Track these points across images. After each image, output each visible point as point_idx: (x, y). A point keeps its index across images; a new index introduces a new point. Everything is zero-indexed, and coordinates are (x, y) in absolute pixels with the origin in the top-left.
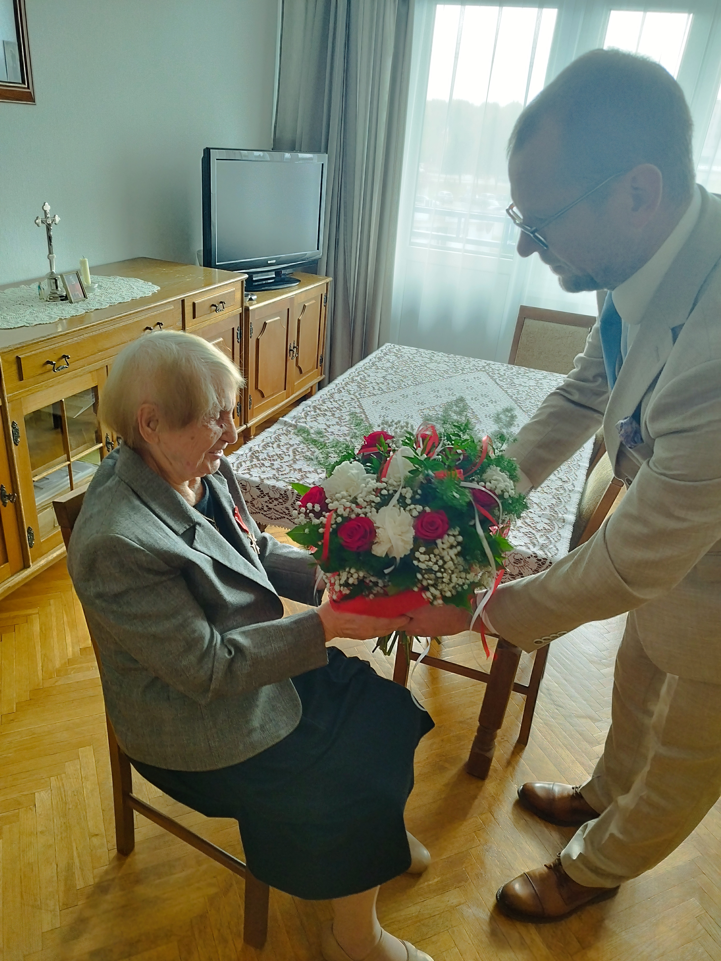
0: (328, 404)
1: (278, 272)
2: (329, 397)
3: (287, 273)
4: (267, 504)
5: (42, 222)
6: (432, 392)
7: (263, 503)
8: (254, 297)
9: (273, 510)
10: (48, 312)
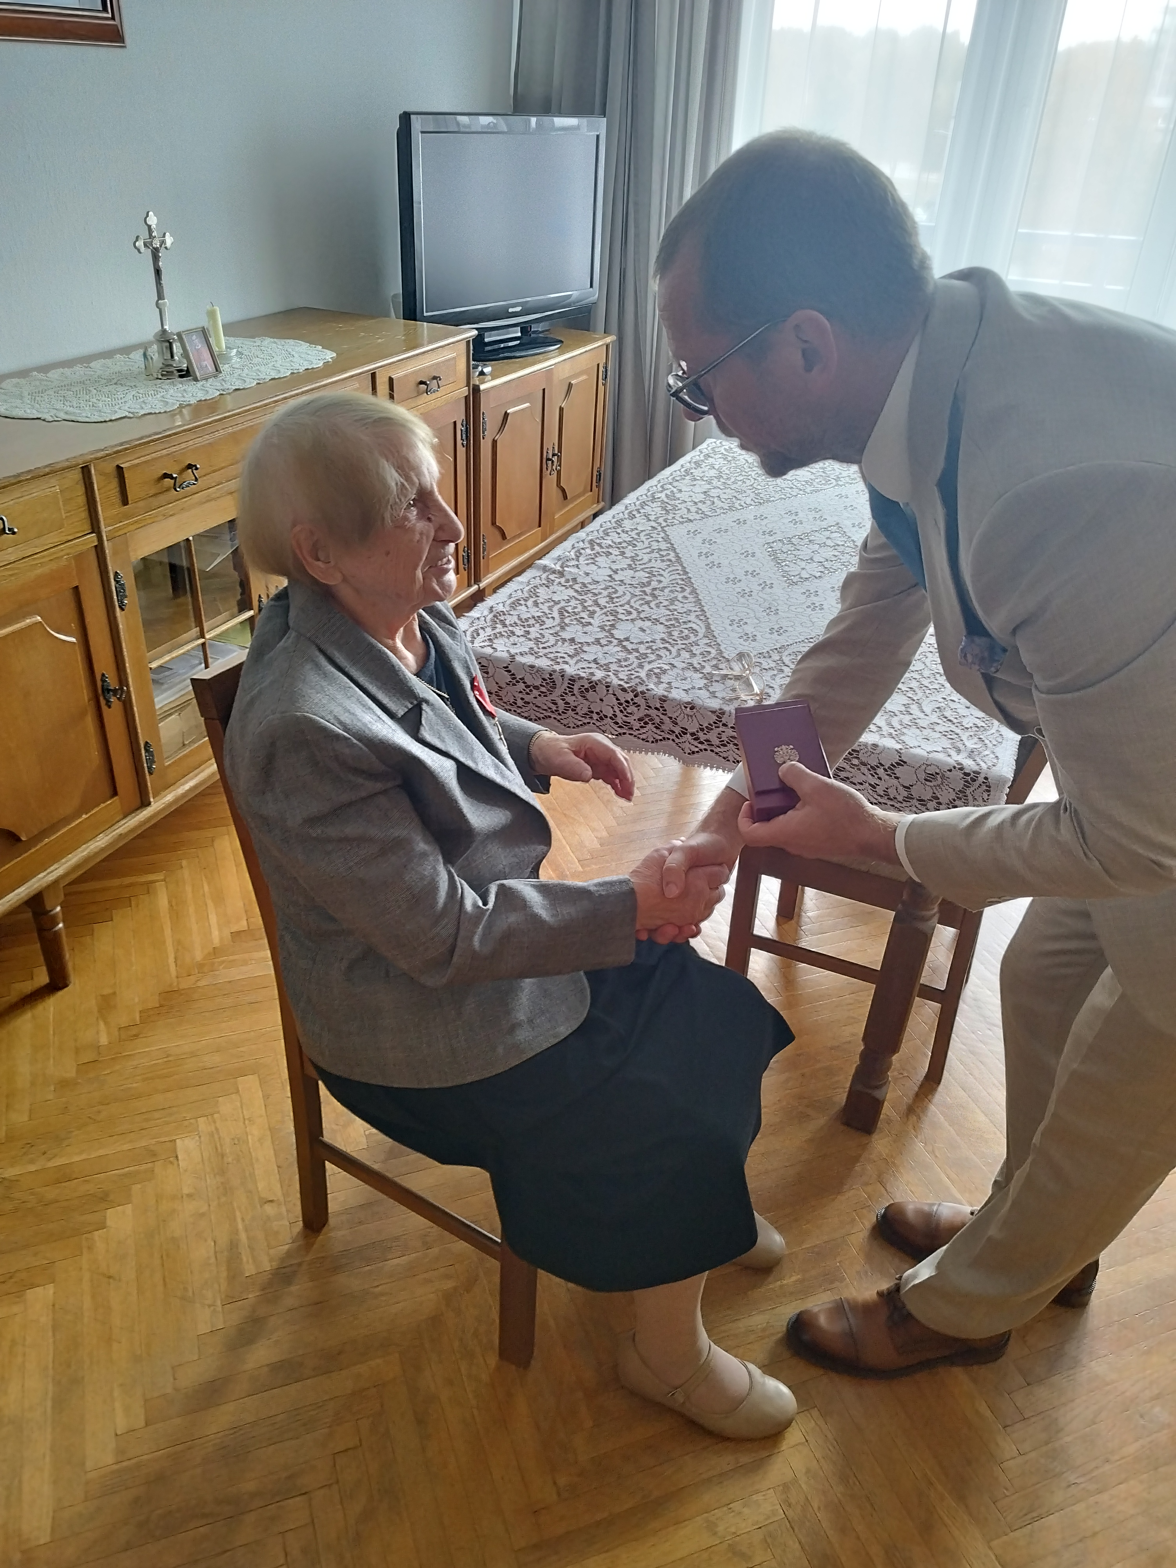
0: (614, 536)
1: (525, 328)
2: (614, 525)
3: (540, 330)
4: (521, 695)
5: (145, 245)
6: (786, 516)
7: (517, 695)
8: (487, 370)
9: (531, 704)
10: (162, 394)
